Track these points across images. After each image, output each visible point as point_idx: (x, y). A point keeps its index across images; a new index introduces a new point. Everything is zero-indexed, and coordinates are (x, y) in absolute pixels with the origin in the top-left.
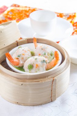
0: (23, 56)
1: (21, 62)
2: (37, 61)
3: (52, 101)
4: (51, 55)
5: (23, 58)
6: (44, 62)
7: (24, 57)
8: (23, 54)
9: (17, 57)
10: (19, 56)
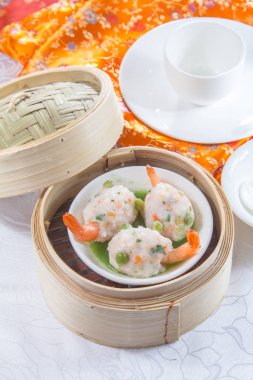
0: (110, 219)
1: (104, 234)
2: (139, 248)
3: (167, 343)
4: (186, 222)
5: (108, 224)
6: (157, 250)
7: (114, 221)
8: (111, 215)
9: (94, 220)
10: (98, 218)
